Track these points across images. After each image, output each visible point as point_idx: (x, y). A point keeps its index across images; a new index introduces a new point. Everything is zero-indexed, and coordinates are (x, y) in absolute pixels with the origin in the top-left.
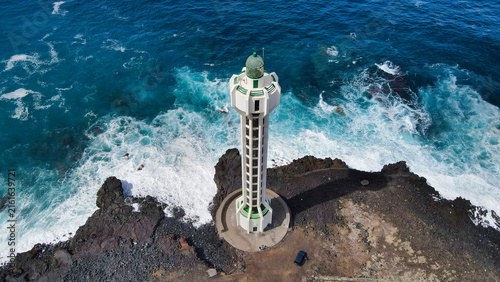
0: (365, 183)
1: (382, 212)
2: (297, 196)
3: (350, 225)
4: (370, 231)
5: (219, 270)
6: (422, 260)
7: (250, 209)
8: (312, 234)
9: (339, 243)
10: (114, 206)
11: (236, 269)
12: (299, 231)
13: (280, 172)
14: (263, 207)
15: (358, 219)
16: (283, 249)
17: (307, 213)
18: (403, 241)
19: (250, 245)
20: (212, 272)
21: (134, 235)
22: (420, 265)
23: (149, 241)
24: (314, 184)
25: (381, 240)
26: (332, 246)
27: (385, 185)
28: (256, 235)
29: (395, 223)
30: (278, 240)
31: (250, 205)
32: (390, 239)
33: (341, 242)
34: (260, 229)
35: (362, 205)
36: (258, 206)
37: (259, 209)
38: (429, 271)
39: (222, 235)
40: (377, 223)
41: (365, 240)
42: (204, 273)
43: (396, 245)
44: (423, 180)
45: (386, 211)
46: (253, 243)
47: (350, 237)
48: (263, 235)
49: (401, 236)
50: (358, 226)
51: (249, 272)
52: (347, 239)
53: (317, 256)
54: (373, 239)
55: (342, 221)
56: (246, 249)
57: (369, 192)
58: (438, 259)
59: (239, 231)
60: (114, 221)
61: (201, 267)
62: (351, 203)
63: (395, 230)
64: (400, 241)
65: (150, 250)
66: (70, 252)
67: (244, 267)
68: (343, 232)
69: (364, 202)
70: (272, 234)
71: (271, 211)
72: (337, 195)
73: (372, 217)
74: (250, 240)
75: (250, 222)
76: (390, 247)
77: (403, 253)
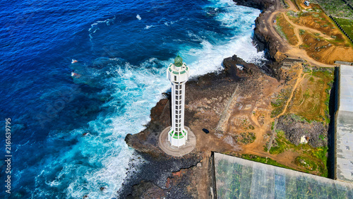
1: (196, 98)
3: (198, 110)
4: (203, 106)
5: (199, 162)
6: (221, 98)
8: (196, 123)
11: (201, 156)
15: (196, 107)
16: (198, 135)
19: (191, 146)
20: (199, 165)
22: (223, 100)
25: (208, 104)
26: (204, 119)
29: (202, 97)
32: (209, 102)
33: (204, 116)
38: (226, 98)
40: (200, 102)
41: (206, 109)
42: (198, 168)
47: (203, 112)
49: (209, 98)
50: (199, 108)
52: (203, 114)
53: (206, 126)
54: (207, 107)
55: (194, 112)
56: (193, 148)
58: (222, 94)
59: (182, 148)
61: (194, 168)
63: (206, 99)
64: (211, 100)
67: (201, 152)
68: (199, 113)
73: (197, 102)
76: (212, 103)
77: (216, 102)
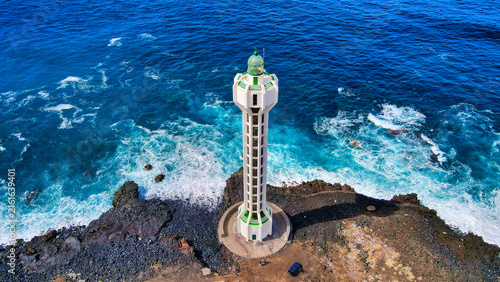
0: (371, 208)
1: (385, 236)
2: (301, 214)
3: (350, 245)
4: (370, 253)
5: (213, 271)
7: (250, 214)
8: (310, 248)
9: (337, 260)
10: (127, 206)
11: (229, 272)
12: (297, 244)
13: (288, 192)
14: (262, 214)
15: (359, 241)
16: (279, 259)
17: (309, 229)
18: (404, 265)
19: (247, 251)
20: (206, 271)
21: (140, 232)
23: (153, 238)
24: (320, 205)
25: (381, 263)
26: (329, 263)
27: (392, 213)
28: (254, 244)
29: (397, 248)
30: (275, 250)
31: (250, 210)
32: (390, 263)
33: (338, 260)
34: (259, 238)
35: (366, 228)
36: (258, 212)
37: (259, 215)
39: (221, 240)
40: (378, 246)
41: (364, 260)
42: (198, 271)
43: (396, 268)
44: (433, 213)
45: (390, 236)
46: (250, 250)
47: (349, 256)
48: (262, 244)
49: (403, 261)
50: (359, 247)
51: (242, 276)
52: (346, 258)
53: (312, 269)
54: (372, 261)
55: (343, 241)
56: (243, 254)
57: (374, 217)
59: (238, 238)
60: (125, 218)
61: (196, 265)
62: (354, 225)
63: (397, 255)
64: (400, 265)
65: (153, 246)
66: (80, 240)
67: (238, 271)
68: (342, 251)
69: (368, 225)
70: (270, 244)
71: (271, 219)
72: (340, 217)
73: (374, 240)
74: (248, 247)
75: (249, 229)
76: (390, 271)
77: (402, 277)
